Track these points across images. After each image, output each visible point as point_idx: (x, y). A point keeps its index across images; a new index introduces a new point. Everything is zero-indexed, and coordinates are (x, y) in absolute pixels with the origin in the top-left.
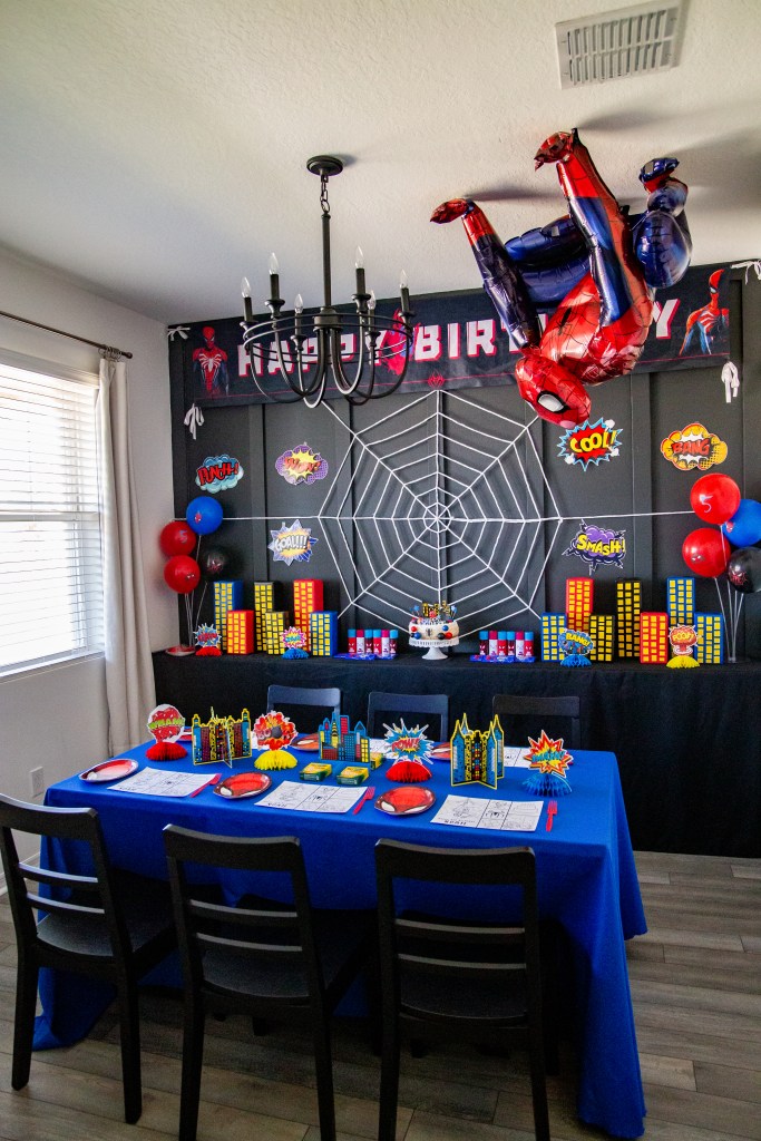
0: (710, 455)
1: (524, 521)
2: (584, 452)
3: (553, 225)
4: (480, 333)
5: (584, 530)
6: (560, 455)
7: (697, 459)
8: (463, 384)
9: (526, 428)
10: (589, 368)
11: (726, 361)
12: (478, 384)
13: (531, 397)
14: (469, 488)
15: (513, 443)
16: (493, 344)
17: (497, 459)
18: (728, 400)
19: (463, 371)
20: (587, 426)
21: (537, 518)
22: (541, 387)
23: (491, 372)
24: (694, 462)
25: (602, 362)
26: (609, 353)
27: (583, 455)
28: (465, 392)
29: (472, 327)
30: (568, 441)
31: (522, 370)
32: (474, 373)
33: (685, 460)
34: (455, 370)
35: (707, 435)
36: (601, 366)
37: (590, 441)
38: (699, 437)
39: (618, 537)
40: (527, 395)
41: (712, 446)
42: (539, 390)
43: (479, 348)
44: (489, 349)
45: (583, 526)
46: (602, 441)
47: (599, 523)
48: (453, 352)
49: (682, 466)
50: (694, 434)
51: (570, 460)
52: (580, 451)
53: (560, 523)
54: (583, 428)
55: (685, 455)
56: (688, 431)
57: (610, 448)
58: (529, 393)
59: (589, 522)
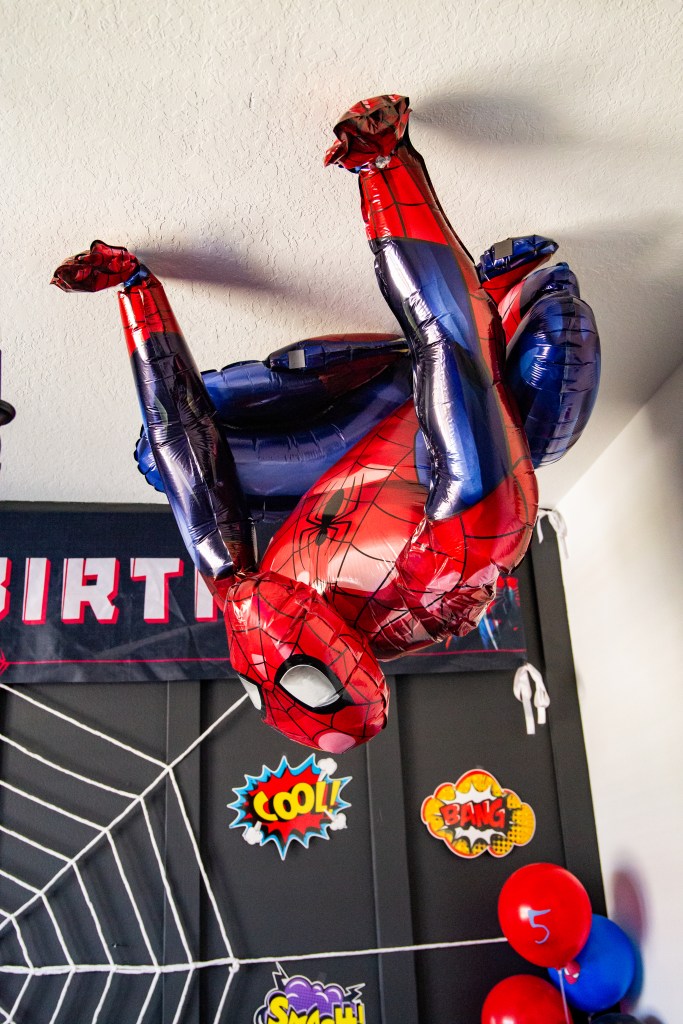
0: (507, 828)
1: (156, 969)
2: (280, 820)
3: (295, 347)
4: (90, 581)
5: (282, 987)
6: (233, 825)
7: (487, 835)
8: (48, 675)
9: (168, 769)
10: (393, 615)
11: (521, 663)
12: (78, 677)
13: (261, 669)
14: (40, 893)
15: (139, 799)
16: (113, 603)
17: (105, 831)
18: (531, 729)
19: (50, 648)
20: (286, 770)
21: (186, 961)
22: (293, 645)
23: (108, 654)
24: (480, 841)
25: (425, 600)
26: (444, 583)
27: (280, 827)
28: (49, 691)
29: (73, 567)
30: (250, 797)
31: (247, 605)
32: (71, 655)
33: (466, 839)
34: (33, 645)
35: (500, 791)
36: (418, 611)
37: (293, 798)
38: (486, 795)
39: (350, 998)
40: (251, 665)
41: (509, 813)
42: (285, 653)
43: (86, 607)
44: (104, 611)
45: (279, 978)
46: (314, 799)
47: (311, 969)
48: (33, 609)
49: (460, 849)
50: (475, 789)
51: (253, 835)
52: (272, 818)
53: (233, 970)
54: (278, 772)
55: (466, 827)
56: (466, 783)
57: (330, 814)
58: (257, 658)
59: (291, 968)
